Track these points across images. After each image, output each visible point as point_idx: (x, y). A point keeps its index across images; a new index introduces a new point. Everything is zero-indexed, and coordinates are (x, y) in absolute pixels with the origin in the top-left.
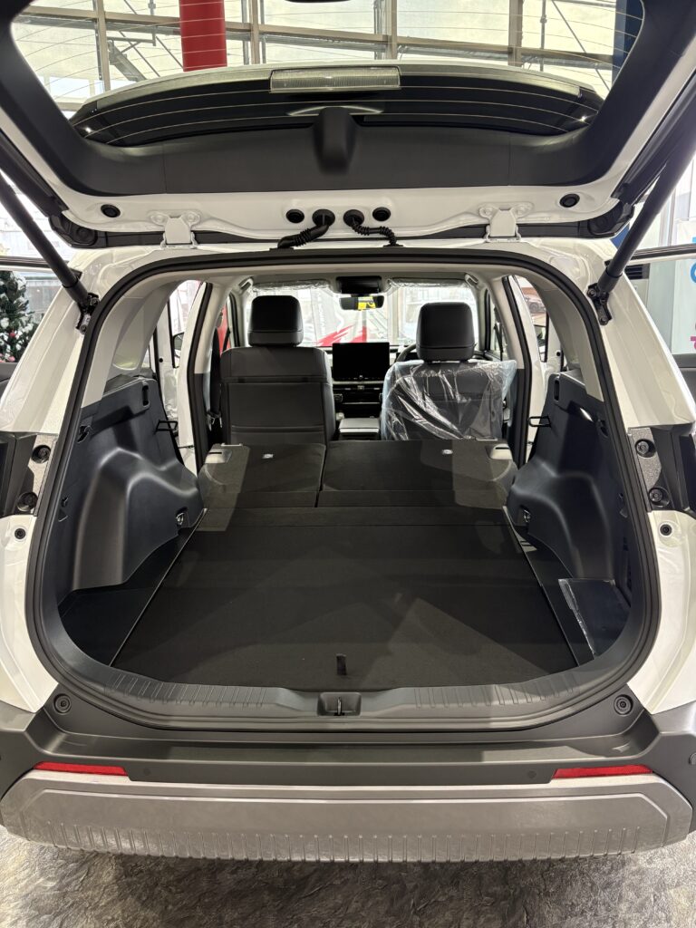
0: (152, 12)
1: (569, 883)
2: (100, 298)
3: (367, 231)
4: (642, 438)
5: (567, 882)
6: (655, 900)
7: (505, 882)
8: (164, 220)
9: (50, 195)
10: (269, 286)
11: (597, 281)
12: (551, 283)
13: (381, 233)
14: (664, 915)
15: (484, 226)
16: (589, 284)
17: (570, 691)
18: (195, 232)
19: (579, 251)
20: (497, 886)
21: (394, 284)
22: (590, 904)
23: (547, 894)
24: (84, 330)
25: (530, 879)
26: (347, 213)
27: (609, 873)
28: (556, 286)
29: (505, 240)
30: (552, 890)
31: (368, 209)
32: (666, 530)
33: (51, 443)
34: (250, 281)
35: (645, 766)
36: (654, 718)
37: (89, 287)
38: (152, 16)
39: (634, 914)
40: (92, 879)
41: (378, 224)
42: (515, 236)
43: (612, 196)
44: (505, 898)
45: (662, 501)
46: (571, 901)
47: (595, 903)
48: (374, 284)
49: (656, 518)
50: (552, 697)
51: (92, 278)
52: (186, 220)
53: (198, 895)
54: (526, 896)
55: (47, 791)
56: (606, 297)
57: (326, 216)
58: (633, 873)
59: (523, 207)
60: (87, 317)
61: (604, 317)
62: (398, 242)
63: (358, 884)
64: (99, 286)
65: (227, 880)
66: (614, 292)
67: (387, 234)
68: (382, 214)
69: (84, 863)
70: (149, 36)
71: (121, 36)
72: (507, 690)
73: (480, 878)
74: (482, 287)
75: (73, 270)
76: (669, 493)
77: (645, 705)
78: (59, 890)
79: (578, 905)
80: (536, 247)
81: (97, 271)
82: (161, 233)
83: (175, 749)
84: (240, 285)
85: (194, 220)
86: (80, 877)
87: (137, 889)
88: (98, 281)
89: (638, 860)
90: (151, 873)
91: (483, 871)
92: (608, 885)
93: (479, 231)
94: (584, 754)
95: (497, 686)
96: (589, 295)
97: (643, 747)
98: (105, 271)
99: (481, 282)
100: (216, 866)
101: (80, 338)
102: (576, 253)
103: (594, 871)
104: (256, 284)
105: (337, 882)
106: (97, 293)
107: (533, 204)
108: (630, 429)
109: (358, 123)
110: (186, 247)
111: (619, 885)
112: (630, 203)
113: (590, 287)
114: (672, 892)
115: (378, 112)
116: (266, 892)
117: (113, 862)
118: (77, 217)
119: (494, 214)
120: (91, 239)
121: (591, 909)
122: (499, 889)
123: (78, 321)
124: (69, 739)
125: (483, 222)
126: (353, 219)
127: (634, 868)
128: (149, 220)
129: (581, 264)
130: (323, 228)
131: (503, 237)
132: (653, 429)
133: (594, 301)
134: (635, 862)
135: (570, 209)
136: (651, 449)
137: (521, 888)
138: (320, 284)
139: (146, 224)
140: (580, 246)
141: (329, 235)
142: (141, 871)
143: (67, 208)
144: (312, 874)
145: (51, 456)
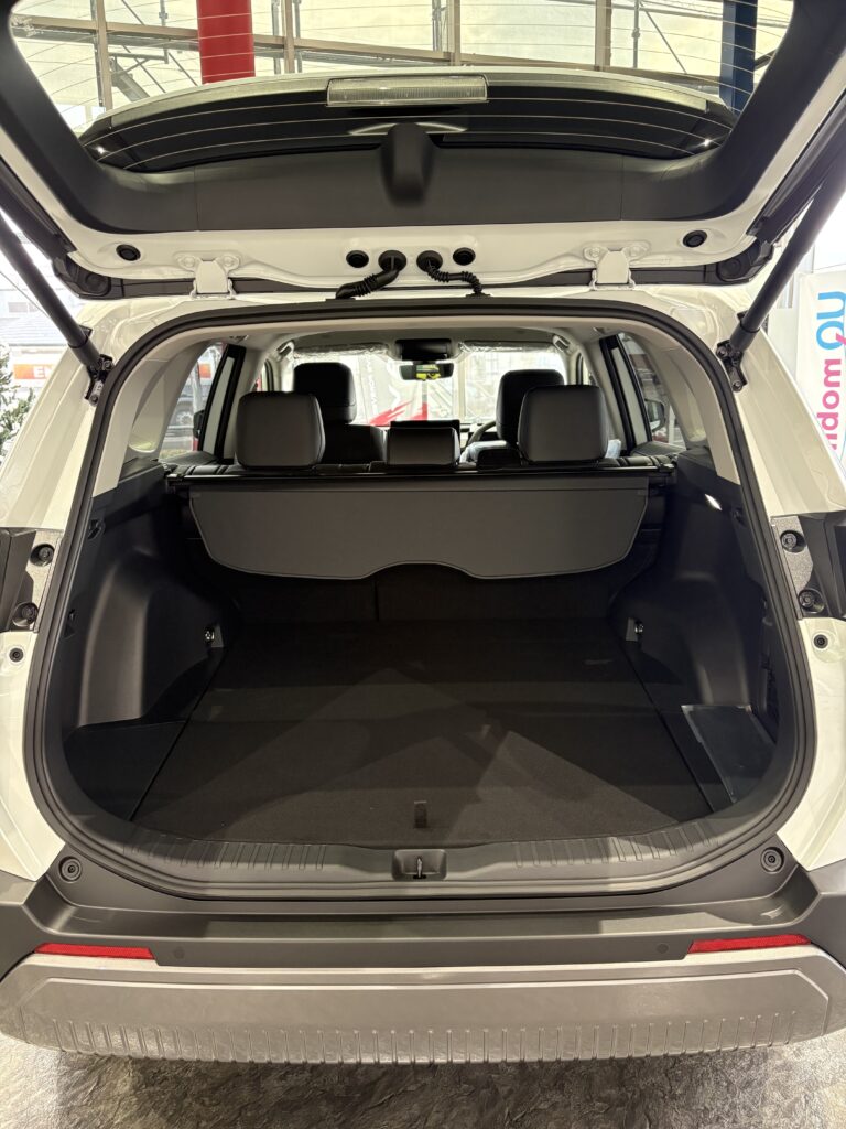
0: (163, 22)
1: (700, 1083)
2: (115, 362)
3: (446, 277)
4: (788, 529)
5: (697, 1081)
6: (807, 1102)
7: (621, 1084)
8: (195, 264)
9: (53, 232)
10: (313, 351)
11: (728, 338)
12: (674, 340)
13: (463, 280)
14: (818, 1120)
15: (590, 271)
16: (718, 342)
17: (706, 842)
18: (233, 280)
19: (705, 302)
20: (611, 1088)
21: (465, 348)
22: (727, 1108)
23: (674, 1097)
24: (95, 401)
25: (651, 1079)
26: (422, 254)
27: (749, 1069)
28: (678, 344)
29: (616, 288)
30: (679, 1092)
31: (447, 250)
32: (821, 642)
33: (55, 542)
34: (291, 345)
35: (802, 937)
36: (811, 875)
37: (101, 347)
38: (164, 28)
39: (782, 1120)
40: (104, 1089)
41: (459, 269)
42: (628, 283)
43: (747, 233)
44: (622, 1104)
45: (815, 606)
46: (703, 1105)
47: (733, 1106)
48: (440, 348)
49: (809, 627)
50: (682, 852)
51: (105, 336)
52: (222, 264)
53: (238, 1107)
54: (647, 1100)
55: (52, 980)
56: (740, 357)
57: (396, 259)
58: (777, 1068)
59: (636, 247)
60: (99, 384)
61: (737, 382)
62: (485, 291)
63: (439, 1089)
64: (115, 347)
65: (274, 1087)
66: (748, 351)
67: (471, 281)
68: (464, 256)
69: (94, 1070)
70: (160, 52)
71: (126, 52)
72: (627, 843)
73: (590, 1079)
74: (573, 352)
75: (83, 327)
76: (823, 597)
77: (799, 858)
78: (62, 1104)
79: (712, 1109)
80: (654, 296)
81: (111, 327)
82: (191, 281)
83: (214, 925)
84: (279, 349)
85: (232, 263)
86: (89, 1087)
87: (161, 1101)
88: (112, 341)
89: (783, 1051)
90: (177, 1080)
91: (594, 1070)
92: (749, 1083)
93: (584, 277)
94: (727, 922)
95: (615, 839)
96: (720, 355)
97: (800, 913)
98: (121, 327)
99: (573, 345)
100: (259, 1072)
101: (90, 411)
102: (702, 304)
103: (730, 1066)
104: (299, 349)
105: (412, 1088)
106: (111, 355)
107: (650, 244)
108: (772, 517)
109: (435, 143)
110: (222, 298)
111: (760, 1084)
112: (769, 242)
113: (719, 345)
114: (827, 1091)
115: (460, 130)
116: (324, 1102)
117: (129, 1067)
118: (86, 260)
119: (601, 256)
120: (103, 287)
121: (728, 1115)
122: (613, 1091)
123: (87, 390)
124: (79, 912)
125: (588, 266)
126: (429, 262)
127: (779, 1062)
128: (176, 265)
129: (708, 318)
130: (393, 273)
131: (612, 285)
132: (802, 518)
133: (724, 362)
134: (779, 1055)
135: (695, 249)
136: (800, 542)
137: (641, 1091)
138: (377, 348)
139: (174, 269)
140: (706, 295)
141: (398, 282)
142: (166, 1079)
143: (74, 249)
144: (379, 1079)
145: (55, 559)
